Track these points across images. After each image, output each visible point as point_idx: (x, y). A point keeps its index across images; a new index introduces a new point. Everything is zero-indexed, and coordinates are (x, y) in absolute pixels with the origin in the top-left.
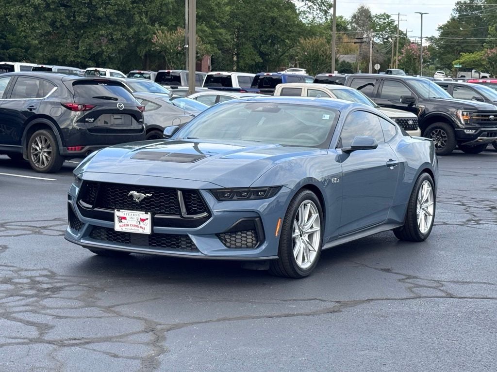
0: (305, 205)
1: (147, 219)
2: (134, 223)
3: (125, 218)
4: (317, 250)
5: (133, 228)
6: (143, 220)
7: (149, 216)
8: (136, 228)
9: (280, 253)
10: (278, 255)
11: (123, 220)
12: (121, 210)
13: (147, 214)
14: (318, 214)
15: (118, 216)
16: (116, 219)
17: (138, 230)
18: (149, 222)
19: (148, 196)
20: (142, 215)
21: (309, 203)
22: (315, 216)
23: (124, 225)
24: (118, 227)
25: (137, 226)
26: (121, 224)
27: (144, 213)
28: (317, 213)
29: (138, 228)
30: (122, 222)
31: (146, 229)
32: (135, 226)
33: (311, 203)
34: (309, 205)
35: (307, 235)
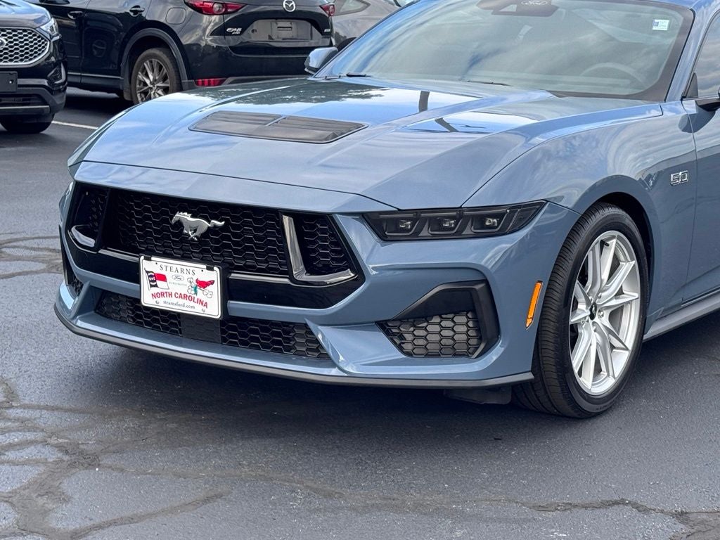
0: (603, 244)
1: (212, 282)
2: (184, 291)
3: (163, 278)
4: (630, 347)
5: (181, 301)
6: (203, 284)
7: (215, 275)
8: (187, 302)
9: (537, 366)
10: (532, 371)
11: (159, 283)
12: (153, 258)
13: (212, 270)
14: (634, 262)
15: (147, 272)
16: (145, 279)
17: (194, 307)
18: (215, 289)
19: (215, 226)
20: (200, 271)
21: (613, 237)
22: (628, 265)
23: (162, 294)
24: (148, 298)
25: (191, 299)
26: (155, 290)
27: (205, 267)
28: (632, 260)
29: (192, 304)
30: (156, 286)
31: (210, 305)
32: (185, 297)
33: (619, 238)
34: (613, 243)
35: (606, 314)
